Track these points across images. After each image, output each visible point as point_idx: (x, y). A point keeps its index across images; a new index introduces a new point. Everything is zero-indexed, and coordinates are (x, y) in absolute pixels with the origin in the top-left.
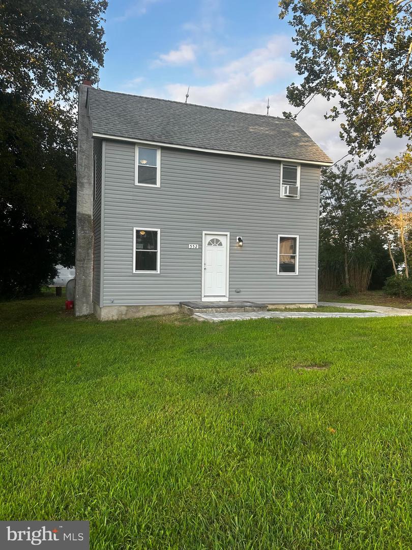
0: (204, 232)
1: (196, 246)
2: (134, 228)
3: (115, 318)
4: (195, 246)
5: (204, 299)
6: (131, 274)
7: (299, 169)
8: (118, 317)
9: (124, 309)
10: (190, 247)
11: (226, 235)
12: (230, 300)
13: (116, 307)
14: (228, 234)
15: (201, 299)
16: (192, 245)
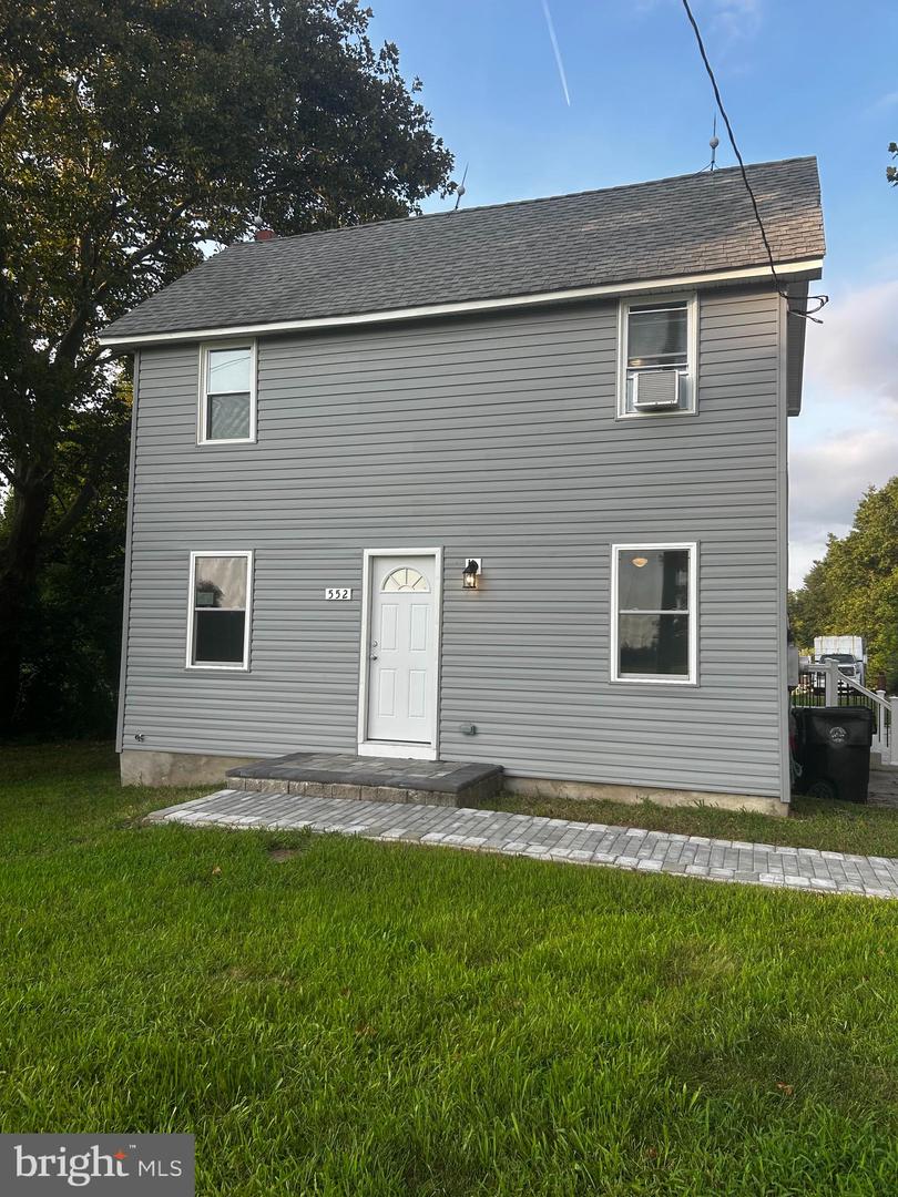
0: (367, 553)
1: (344, 592)
2: (192, 553)
3: (147, 782)
4: (342, 592)
5: (365, 750)
6: (182, 671)
7: (692, 310)
8: (154, 780)
9: (166, 760)
10: (328, 596)
11: (434, 556)
12: (443, 757)
13: (150, 754)
14: (437, 551)
15: (356, 746)
16: (334, 591)
